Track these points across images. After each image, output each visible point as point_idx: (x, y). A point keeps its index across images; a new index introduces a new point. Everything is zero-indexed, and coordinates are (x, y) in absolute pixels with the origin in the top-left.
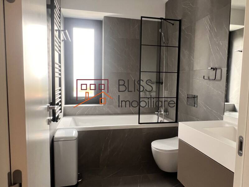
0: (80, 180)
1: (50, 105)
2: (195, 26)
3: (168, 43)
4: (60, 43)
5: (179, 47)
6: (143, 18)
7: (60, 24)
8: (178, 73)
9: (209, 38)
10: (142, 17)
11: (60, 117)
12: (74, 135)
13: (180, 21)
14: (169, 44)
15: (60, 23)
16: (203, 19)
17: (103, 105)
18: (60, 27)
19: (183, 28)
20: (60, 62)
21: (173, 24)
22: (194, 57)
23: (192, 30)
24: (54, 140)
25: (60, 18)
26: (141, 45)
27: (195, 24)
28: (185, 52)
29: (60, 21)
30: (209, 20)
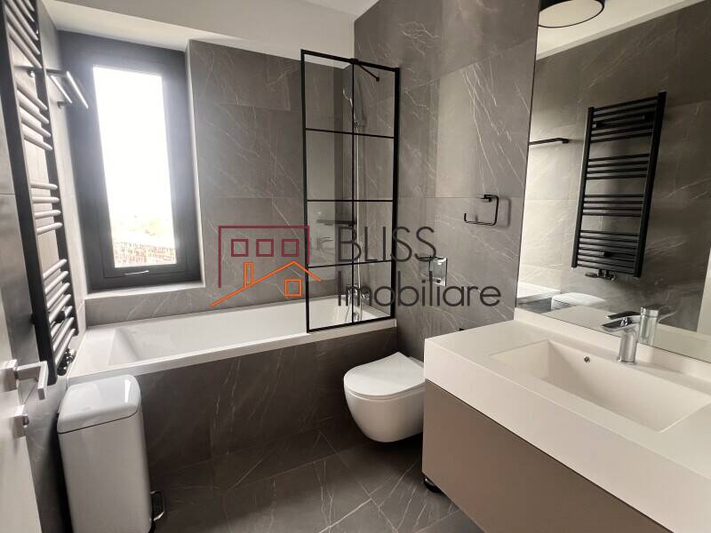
0: (160, 516)
1: (19, 364)
2: (438, 87)
3: (364, 127)
4: (46, 113)
5: (396, 138)
6: (306, 56)
7: (39, 48)
8: (395, 201)
9: (478, 121)
10: (304, 52)
11: (72, 352)
12: (126, 400)
13: (397, 71)
14: (366, 128)
15: (38, 44)
16: (461, 71)
17: (204, 286)
18: (39, 58)
19: (404, 89)
20: (53, 177)
21: (378, 79)
22: (435, 164)
23: (430, 99)
24: (59, 431)
25: (34, 26)
26: (305, 129)
27: (438, 82)
28: (410, 151)
29: (38, 36)
30: (475, 74)
